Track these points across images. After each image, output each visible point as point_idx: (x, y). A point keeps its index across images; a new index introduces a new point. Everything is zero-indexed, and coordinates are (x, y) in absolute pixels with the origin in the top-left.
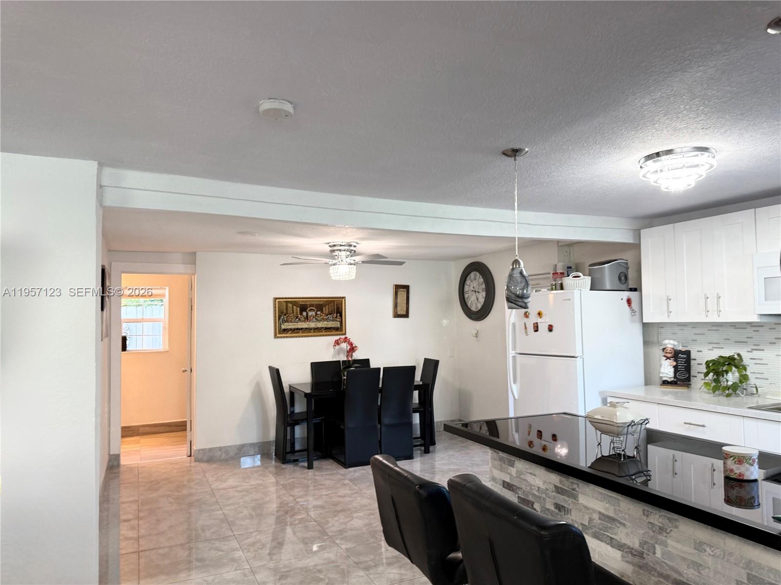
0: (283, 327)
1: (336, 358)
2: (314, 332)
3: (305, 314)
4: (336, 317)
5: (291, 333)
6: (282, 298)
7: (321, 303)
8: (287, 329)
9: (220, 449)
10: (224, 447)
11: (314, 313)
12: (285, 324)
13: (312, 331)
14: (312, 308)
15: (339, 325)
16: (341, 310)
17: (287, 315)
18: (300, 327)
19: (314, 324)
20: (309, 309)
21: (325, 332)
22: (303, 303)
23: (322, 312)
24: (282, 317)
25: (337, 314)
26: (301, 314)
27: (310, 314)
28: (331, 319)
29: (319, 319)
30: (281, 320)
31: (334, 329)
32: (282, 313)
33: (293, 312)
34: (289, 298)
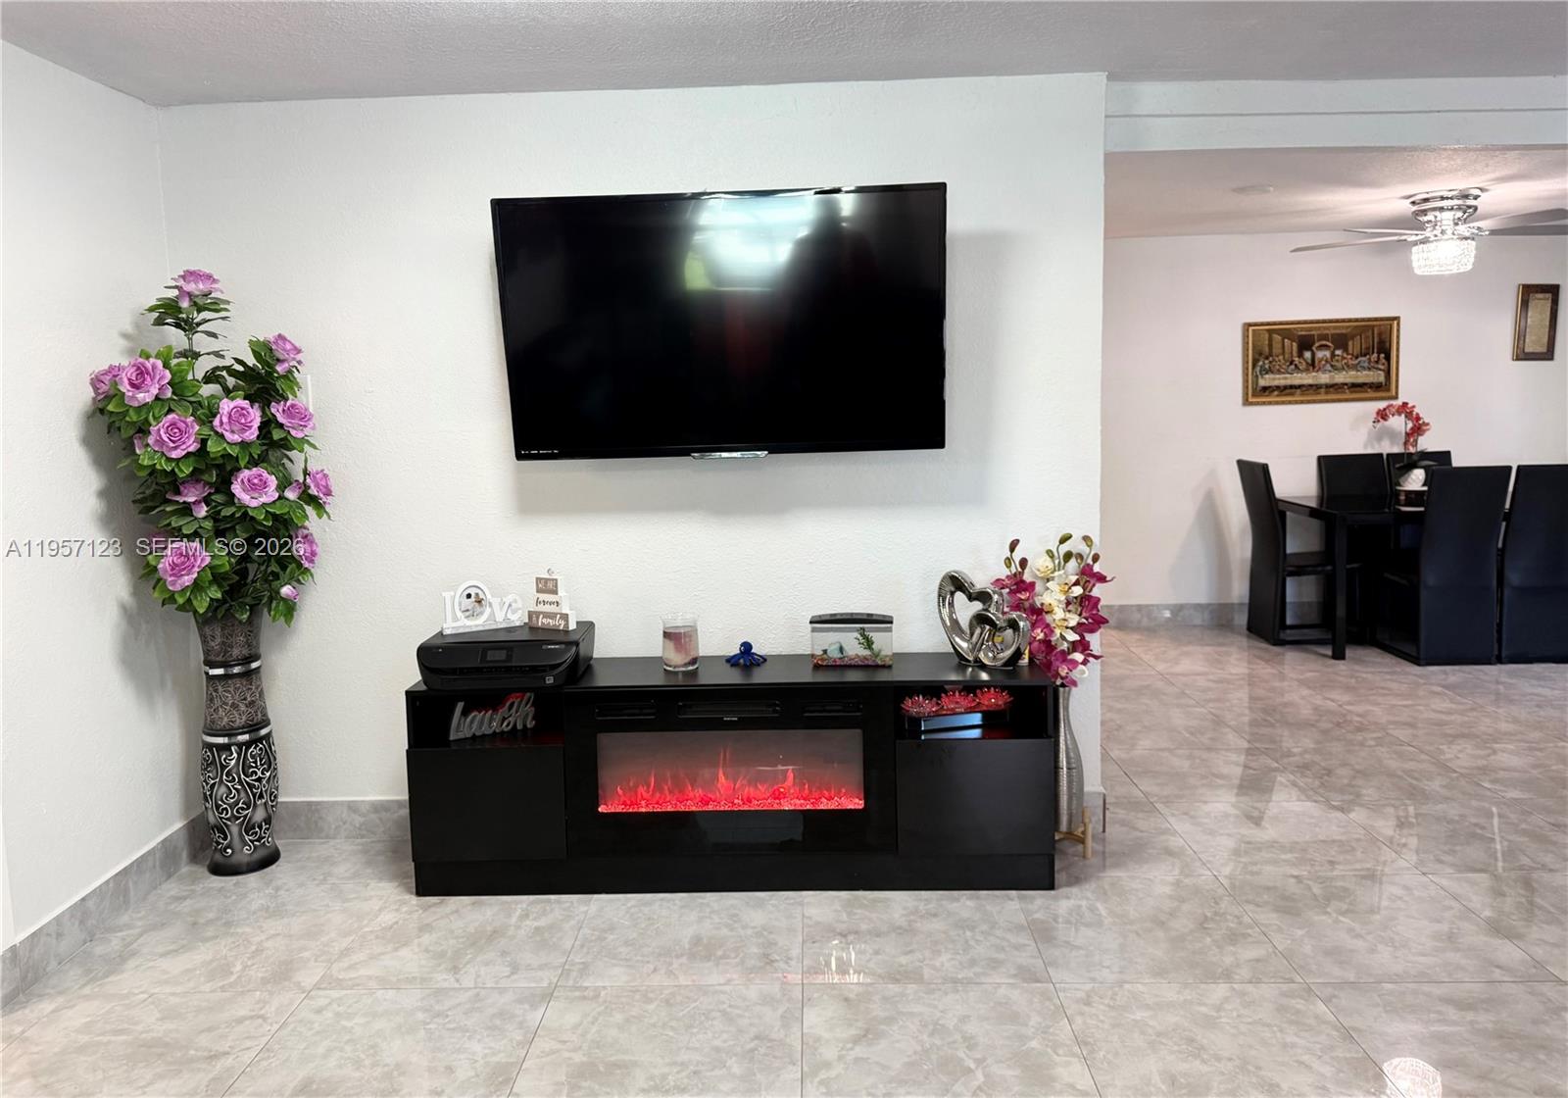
0: (1262, 383)
1: (1373, 447)
2: (1327, 393)
3: (1308, 355)
4: (1377, 362)
5: (1278, 396)
6: (1262, 324)
7: (1344, 331)
8: (1270, 387)
9: (1139, 608)
10: (1147, 606)
11: (1327, 354)
12: (1267, 376)
13: (1323, 390)
14: (1324, 342)
15: (1382, 379)
16: (1388, 344)
17: (1271, 359)
18: (1297, 382)
19: (1327, 376)
20: (1317, 345)
21: (1351, 392)
22: (1303, 333)
23: (1346, 350)
24: (1261, 363)
25: (1379, 353)
26: (1300, 355)
27: (1320, 354)
28: (1366, 365)
29: (1339, 365)
30: (1258, 369)
31: (1371, 387)
32: (1261, 354)
33: (1283, 353)
34: (1275, 324)
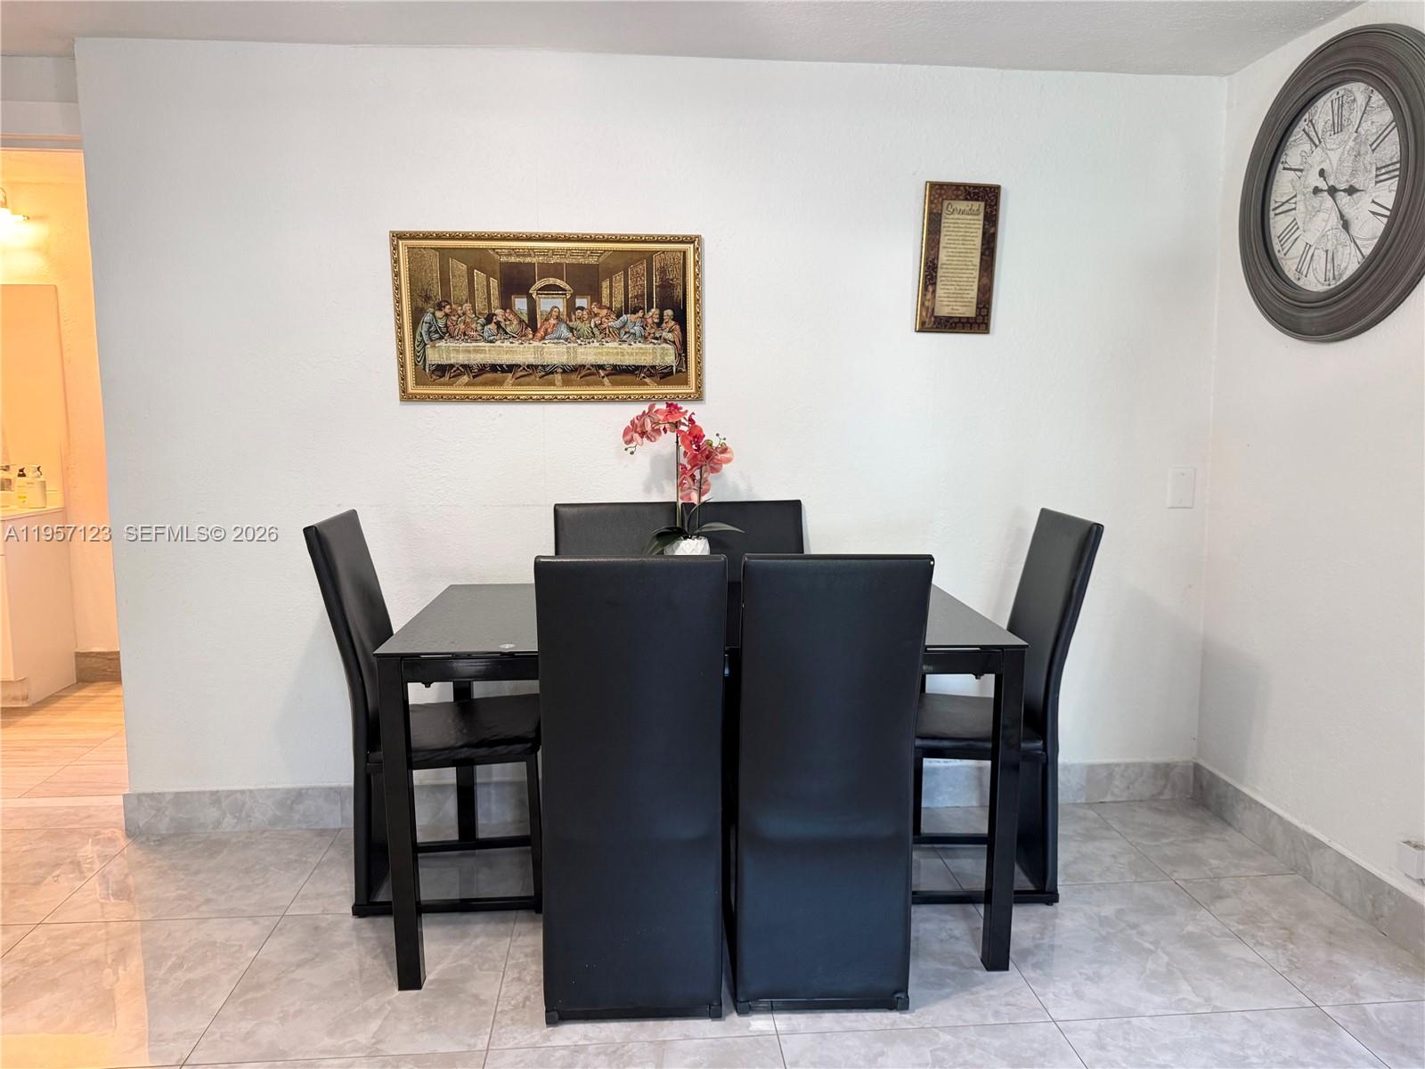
0: (435, 356)
1: (661, 490)
2: (566, 383)
3: (521, 304)
4: (659, 325)
5: (467, 384)
6: (427, 236)
7: (593, 260)
8: (452, 366)
9: (216, 797)
10: (230, 793)
11: (560, 303)
12: (442, 344)
13: (558, 377)
14: (552, 281)
15: (670, 359)
16: (679, 291)
17: (447, 308)
18: (505, 359)
19: (562, 348)
20: (539, 284)
21: (614, 384)
22: (513, 259)
23: (596, 297)
24: (428, 318)
25: (662, 309)
26: (506, 305)
27: (546, 304)
28: (637, 329)
29: (584, 327)
30: (423, 328)
31: (651, 376)
32: (427, 298)
33: (471, 297)
34: (453, 237)
